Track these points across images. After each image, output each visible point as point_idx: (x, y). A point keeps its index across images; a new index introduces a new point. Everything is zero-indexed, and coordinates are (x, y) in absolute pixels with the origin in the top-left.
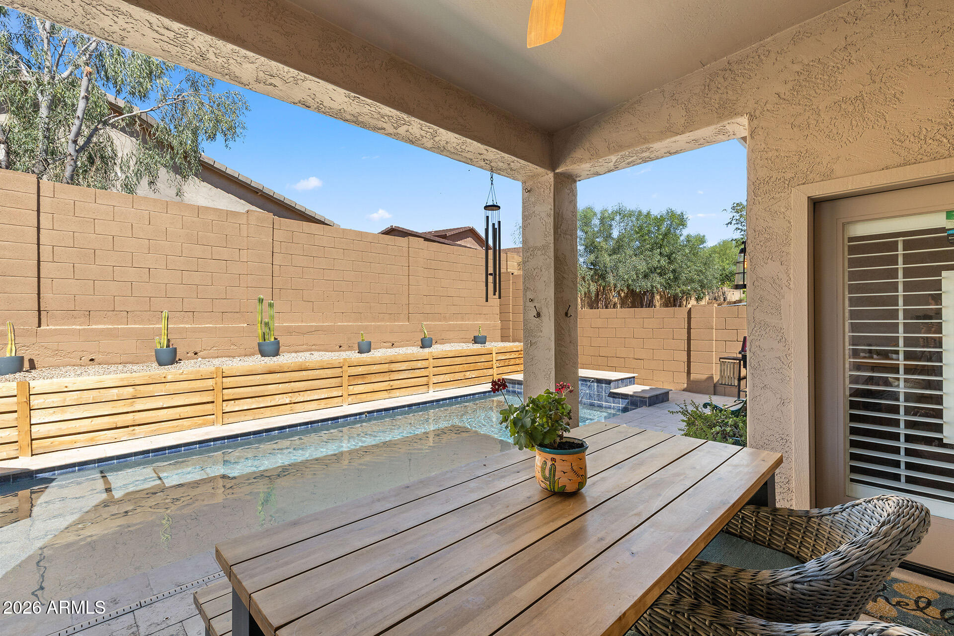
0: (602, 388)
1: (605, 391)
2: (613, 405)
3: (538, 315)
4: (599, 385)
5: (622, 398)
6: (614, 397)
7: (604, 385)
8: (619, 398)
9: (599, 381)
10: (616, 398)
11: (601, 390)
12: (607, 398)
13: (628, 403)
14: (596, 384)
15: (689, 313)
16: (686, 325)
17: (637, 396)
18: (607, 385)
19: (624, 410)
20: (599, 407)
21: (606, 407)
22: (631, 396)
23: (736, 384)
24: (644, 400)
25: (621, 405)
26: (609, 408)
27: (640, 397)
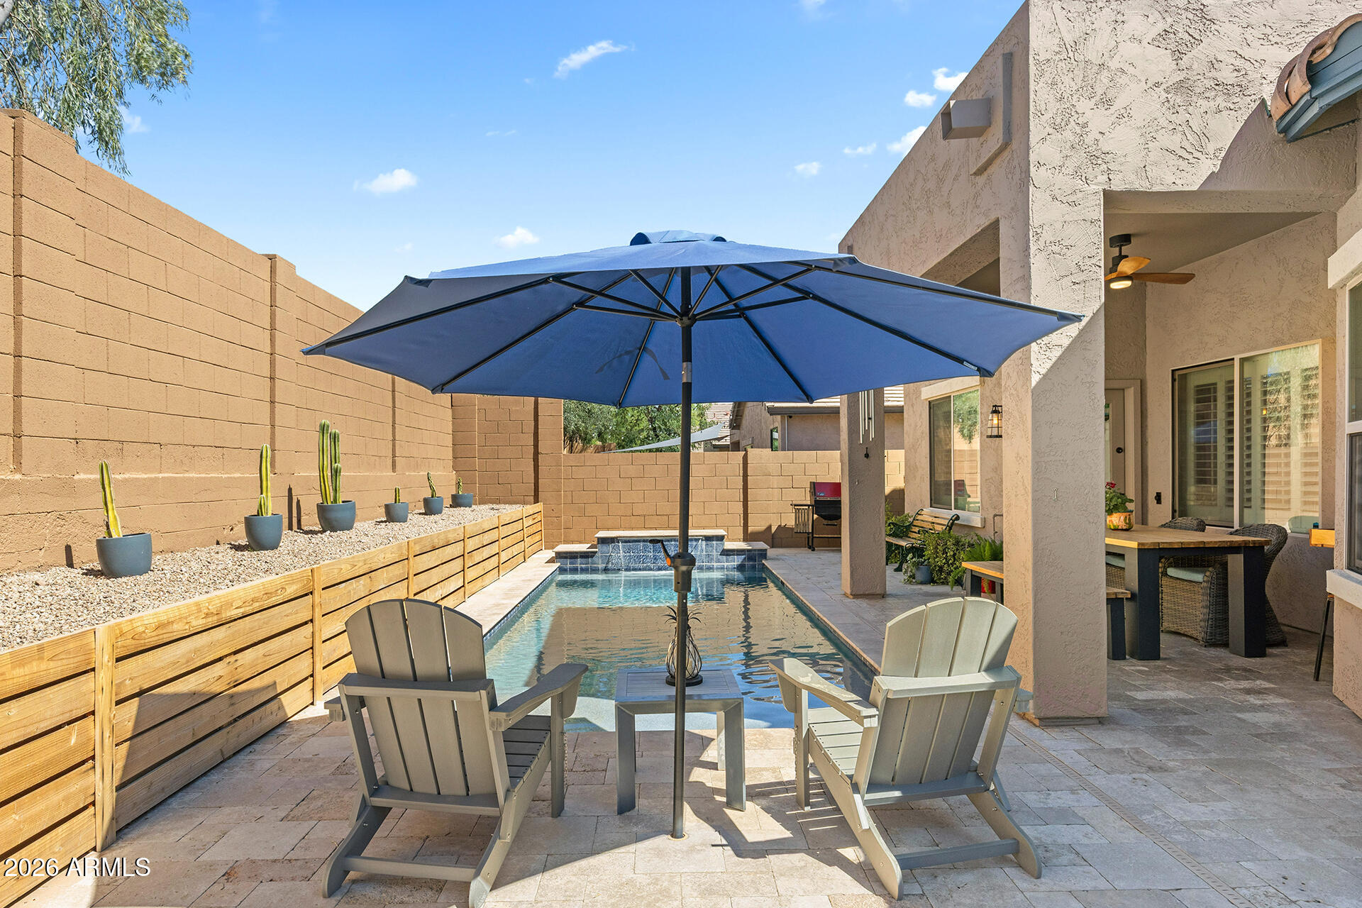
0: (713, 546)
1: (716, 550)
2: (726, 564)
4: (709, 543)
5: (737, 555)
6: (727, 555)
7: (714, 542)
8: (734, 555)
9: (708, 539)
10: (731, 555)
11: (711, 549)
12: (720, 557)
13: (745, 557)
14: (704, 543)
15: (745, 458)
16: (741, 472)
17: (755, 550)
18: (718, 542)
19: (741, 568)
20: (710, 569)
21: (717, 568)
22: (748, 550)
23: (810, 531)
24: (763, 554)
25: (735, 564)
26: (722, 568)
27: (759, 550)
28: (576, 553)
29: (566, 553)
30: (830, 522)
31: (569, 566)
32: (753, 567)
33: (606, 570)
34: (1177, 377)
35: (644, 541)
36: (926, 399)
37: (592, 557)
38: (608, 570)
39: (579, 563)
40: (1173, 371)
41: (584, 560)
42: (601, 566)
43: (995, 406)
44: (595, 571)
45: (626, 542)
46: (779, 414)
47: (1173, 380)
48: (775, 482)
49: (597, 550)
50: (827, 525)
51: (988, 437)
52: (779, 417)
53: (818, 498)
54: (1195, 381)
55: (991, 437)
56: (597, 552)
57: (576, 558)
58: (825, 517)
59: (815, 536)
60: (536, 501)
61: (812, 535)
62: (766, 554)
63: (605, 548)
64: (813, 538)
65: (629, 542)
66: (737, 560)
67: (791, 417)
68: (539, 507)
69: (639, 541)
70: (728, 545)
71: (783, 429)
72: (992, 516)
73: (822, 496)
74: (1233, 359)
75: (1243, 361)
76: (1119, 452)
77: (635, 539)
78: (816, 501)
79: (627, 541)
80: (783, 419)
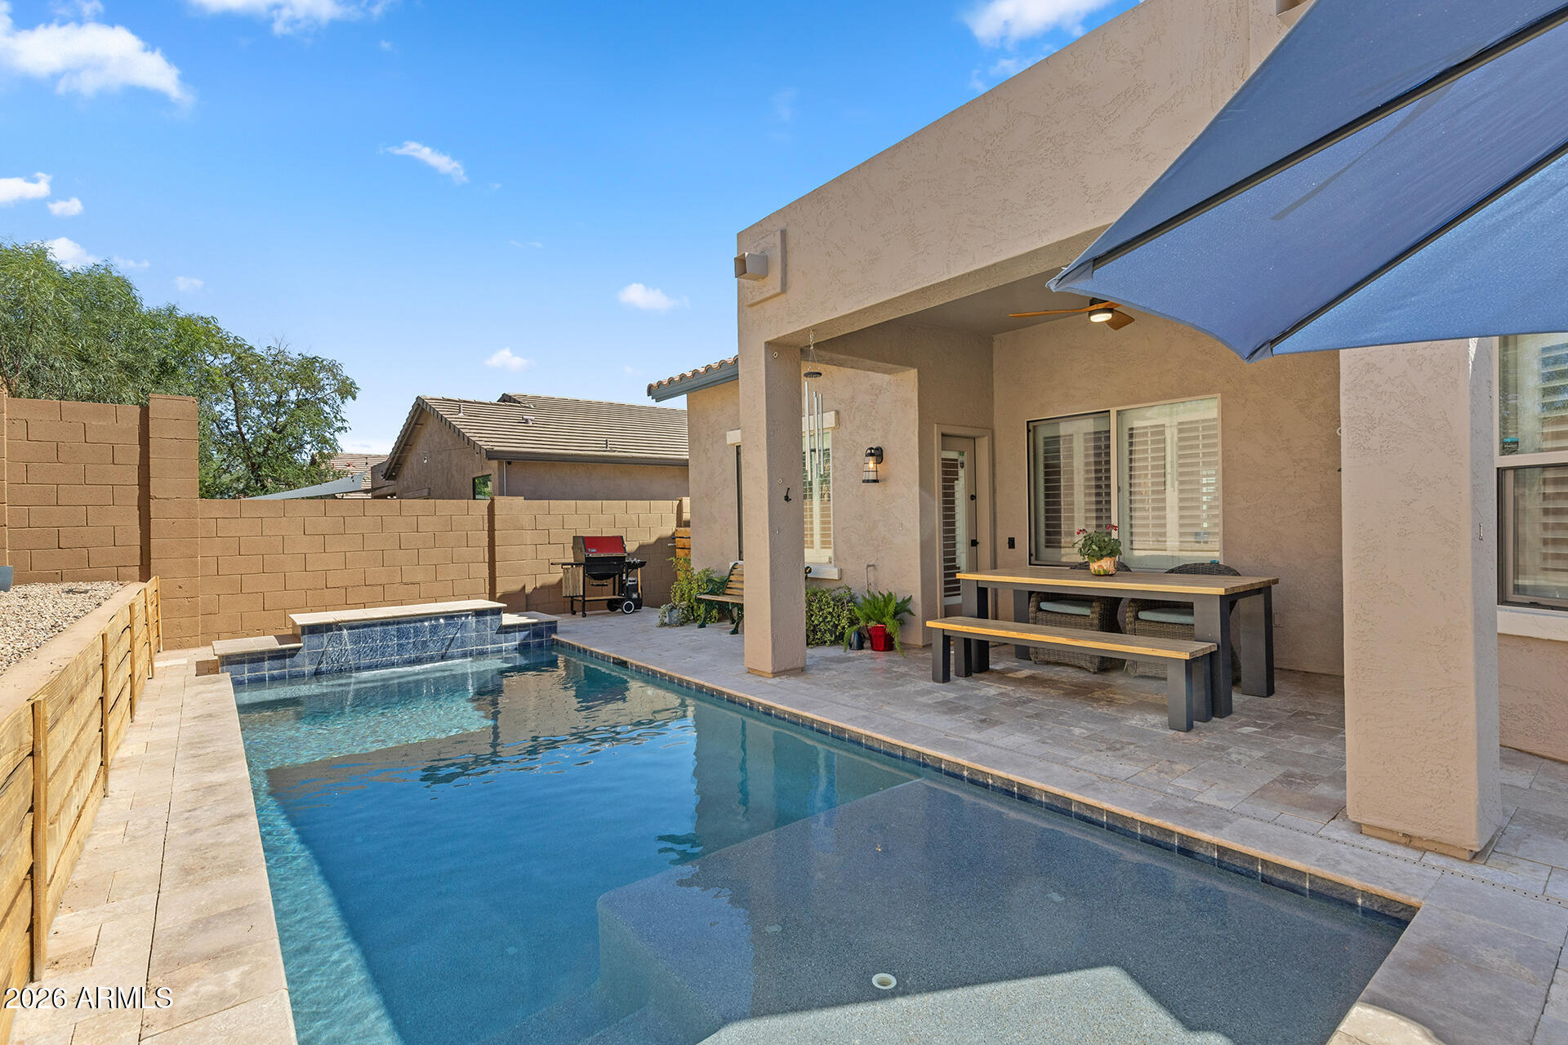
0: (485, 623)
1: (491, 627)
2: (504, 645)
3: (787, 498)
4: (481, 619)
5: (519, 631)
6: (506, 633)
7: (488, 618)
8: (515, 631)
10: (510, 632)
11: (483, 627)
12: (495, 636)
13: (529, 634)
14: (474, 619)
15: (491, 509)
16: (486, 526)
17: (542, 623)
18: (495, 617)
19: (523, 648)
20: (482, 654)
21: (492, 652)
22: (534, 624)
23: (582, 594)
24: (552, 627)
25: (517, 643)
26: (500, 651)
27: (546, 623)
28: (262, 653)
29: (243, 655)
30: (599, 582)
31: (247, 675)
32: (540, 645)
33: (317, 674)
34: (1031, 428)
35: (382, 624)
36: (734, 445)
37: (292, 656)
38: (323, 673)
39: (267, 669)
40: (1028, 422)
41: (277, 663)
42: (309, 668)
43: (871, 449)
44: (296, 678)
45: (351, 628)
46: (494, 459)
47: (1029, 431)
48: (528, 537)
49: (302, 644)
50: (597, 585)
51: (864, 481)
52: (495, 463)
53: (590, 555)
54: (1044, 432)
55: (868, 481)
56: (298, 649)
57: (263, 660)
58: (595, 577)
59: (586, 599)
60: (145, 576)
61: (584, 599)
62: (556, 627)
63: (315, 640)
64: (585, 601)
65: (357, 627)
66: (517, 638)
67: (509, 463)
68: (152, 585)
69: (374, 625)
70: (509, 619)
71: (501, 477)
72: (866, 566)
73: (594, 553)
74: (1109, 411)
75: (1118, 412)
76: (972, 499)
77: (368, 622)
78: (588, 559)
79: (352, 626)
80: (500, 464)
